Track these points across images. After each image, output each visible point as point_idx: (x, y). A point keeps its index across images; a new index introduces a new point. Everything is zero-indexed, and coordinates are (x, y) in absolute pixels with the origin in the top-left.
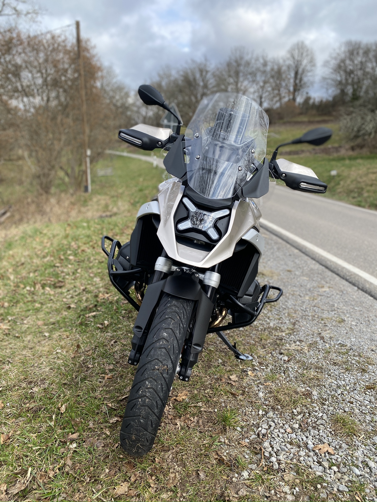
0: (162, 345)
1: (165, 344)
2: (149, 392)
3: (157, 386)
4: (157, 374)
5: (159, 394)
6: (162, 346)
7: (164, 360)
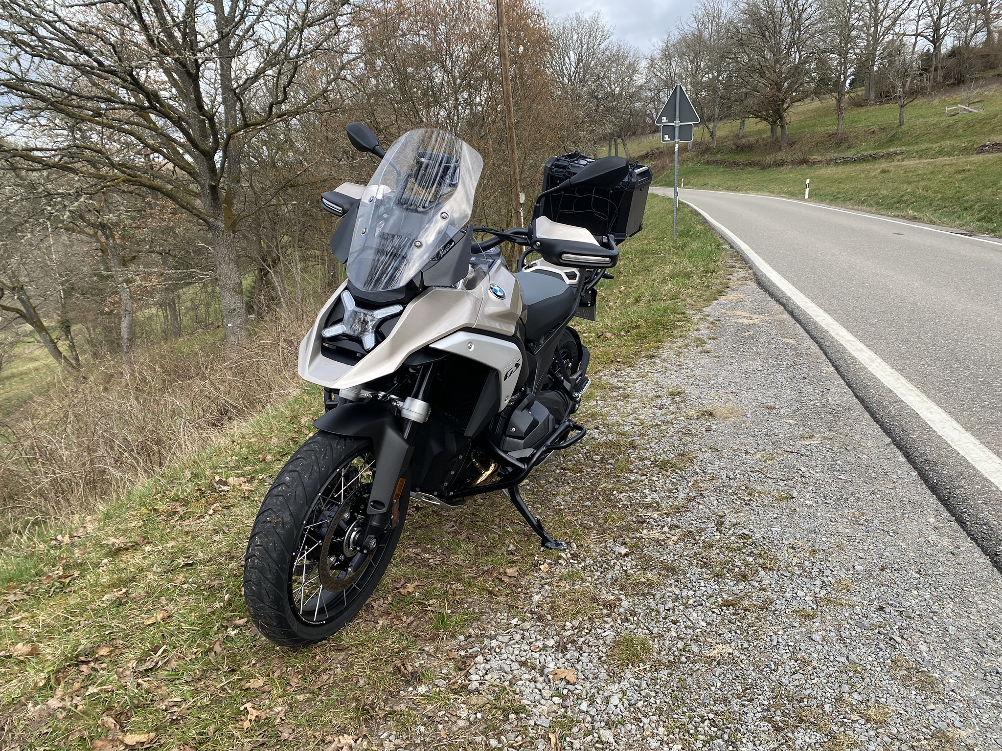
0: (280, 491)
1: (284, 491)
2: (259, 550)
3: (267, 543)
4: (268, 528)
5: (271, 554)
6: (280, 494)
7: (279, 510)
